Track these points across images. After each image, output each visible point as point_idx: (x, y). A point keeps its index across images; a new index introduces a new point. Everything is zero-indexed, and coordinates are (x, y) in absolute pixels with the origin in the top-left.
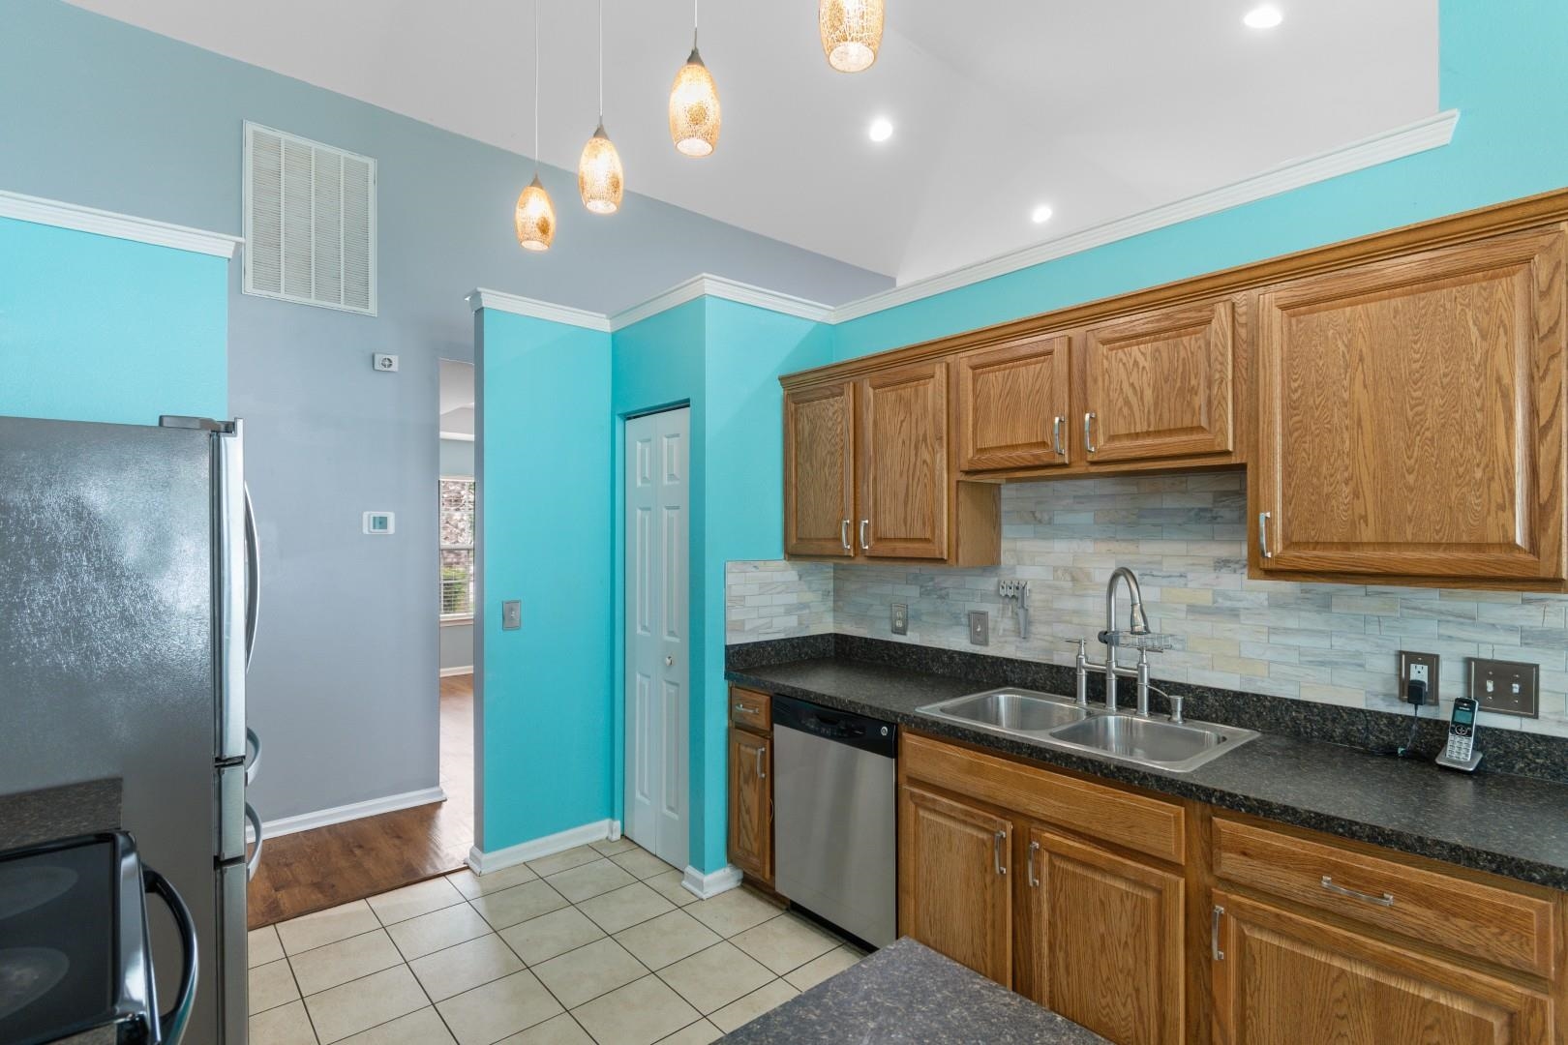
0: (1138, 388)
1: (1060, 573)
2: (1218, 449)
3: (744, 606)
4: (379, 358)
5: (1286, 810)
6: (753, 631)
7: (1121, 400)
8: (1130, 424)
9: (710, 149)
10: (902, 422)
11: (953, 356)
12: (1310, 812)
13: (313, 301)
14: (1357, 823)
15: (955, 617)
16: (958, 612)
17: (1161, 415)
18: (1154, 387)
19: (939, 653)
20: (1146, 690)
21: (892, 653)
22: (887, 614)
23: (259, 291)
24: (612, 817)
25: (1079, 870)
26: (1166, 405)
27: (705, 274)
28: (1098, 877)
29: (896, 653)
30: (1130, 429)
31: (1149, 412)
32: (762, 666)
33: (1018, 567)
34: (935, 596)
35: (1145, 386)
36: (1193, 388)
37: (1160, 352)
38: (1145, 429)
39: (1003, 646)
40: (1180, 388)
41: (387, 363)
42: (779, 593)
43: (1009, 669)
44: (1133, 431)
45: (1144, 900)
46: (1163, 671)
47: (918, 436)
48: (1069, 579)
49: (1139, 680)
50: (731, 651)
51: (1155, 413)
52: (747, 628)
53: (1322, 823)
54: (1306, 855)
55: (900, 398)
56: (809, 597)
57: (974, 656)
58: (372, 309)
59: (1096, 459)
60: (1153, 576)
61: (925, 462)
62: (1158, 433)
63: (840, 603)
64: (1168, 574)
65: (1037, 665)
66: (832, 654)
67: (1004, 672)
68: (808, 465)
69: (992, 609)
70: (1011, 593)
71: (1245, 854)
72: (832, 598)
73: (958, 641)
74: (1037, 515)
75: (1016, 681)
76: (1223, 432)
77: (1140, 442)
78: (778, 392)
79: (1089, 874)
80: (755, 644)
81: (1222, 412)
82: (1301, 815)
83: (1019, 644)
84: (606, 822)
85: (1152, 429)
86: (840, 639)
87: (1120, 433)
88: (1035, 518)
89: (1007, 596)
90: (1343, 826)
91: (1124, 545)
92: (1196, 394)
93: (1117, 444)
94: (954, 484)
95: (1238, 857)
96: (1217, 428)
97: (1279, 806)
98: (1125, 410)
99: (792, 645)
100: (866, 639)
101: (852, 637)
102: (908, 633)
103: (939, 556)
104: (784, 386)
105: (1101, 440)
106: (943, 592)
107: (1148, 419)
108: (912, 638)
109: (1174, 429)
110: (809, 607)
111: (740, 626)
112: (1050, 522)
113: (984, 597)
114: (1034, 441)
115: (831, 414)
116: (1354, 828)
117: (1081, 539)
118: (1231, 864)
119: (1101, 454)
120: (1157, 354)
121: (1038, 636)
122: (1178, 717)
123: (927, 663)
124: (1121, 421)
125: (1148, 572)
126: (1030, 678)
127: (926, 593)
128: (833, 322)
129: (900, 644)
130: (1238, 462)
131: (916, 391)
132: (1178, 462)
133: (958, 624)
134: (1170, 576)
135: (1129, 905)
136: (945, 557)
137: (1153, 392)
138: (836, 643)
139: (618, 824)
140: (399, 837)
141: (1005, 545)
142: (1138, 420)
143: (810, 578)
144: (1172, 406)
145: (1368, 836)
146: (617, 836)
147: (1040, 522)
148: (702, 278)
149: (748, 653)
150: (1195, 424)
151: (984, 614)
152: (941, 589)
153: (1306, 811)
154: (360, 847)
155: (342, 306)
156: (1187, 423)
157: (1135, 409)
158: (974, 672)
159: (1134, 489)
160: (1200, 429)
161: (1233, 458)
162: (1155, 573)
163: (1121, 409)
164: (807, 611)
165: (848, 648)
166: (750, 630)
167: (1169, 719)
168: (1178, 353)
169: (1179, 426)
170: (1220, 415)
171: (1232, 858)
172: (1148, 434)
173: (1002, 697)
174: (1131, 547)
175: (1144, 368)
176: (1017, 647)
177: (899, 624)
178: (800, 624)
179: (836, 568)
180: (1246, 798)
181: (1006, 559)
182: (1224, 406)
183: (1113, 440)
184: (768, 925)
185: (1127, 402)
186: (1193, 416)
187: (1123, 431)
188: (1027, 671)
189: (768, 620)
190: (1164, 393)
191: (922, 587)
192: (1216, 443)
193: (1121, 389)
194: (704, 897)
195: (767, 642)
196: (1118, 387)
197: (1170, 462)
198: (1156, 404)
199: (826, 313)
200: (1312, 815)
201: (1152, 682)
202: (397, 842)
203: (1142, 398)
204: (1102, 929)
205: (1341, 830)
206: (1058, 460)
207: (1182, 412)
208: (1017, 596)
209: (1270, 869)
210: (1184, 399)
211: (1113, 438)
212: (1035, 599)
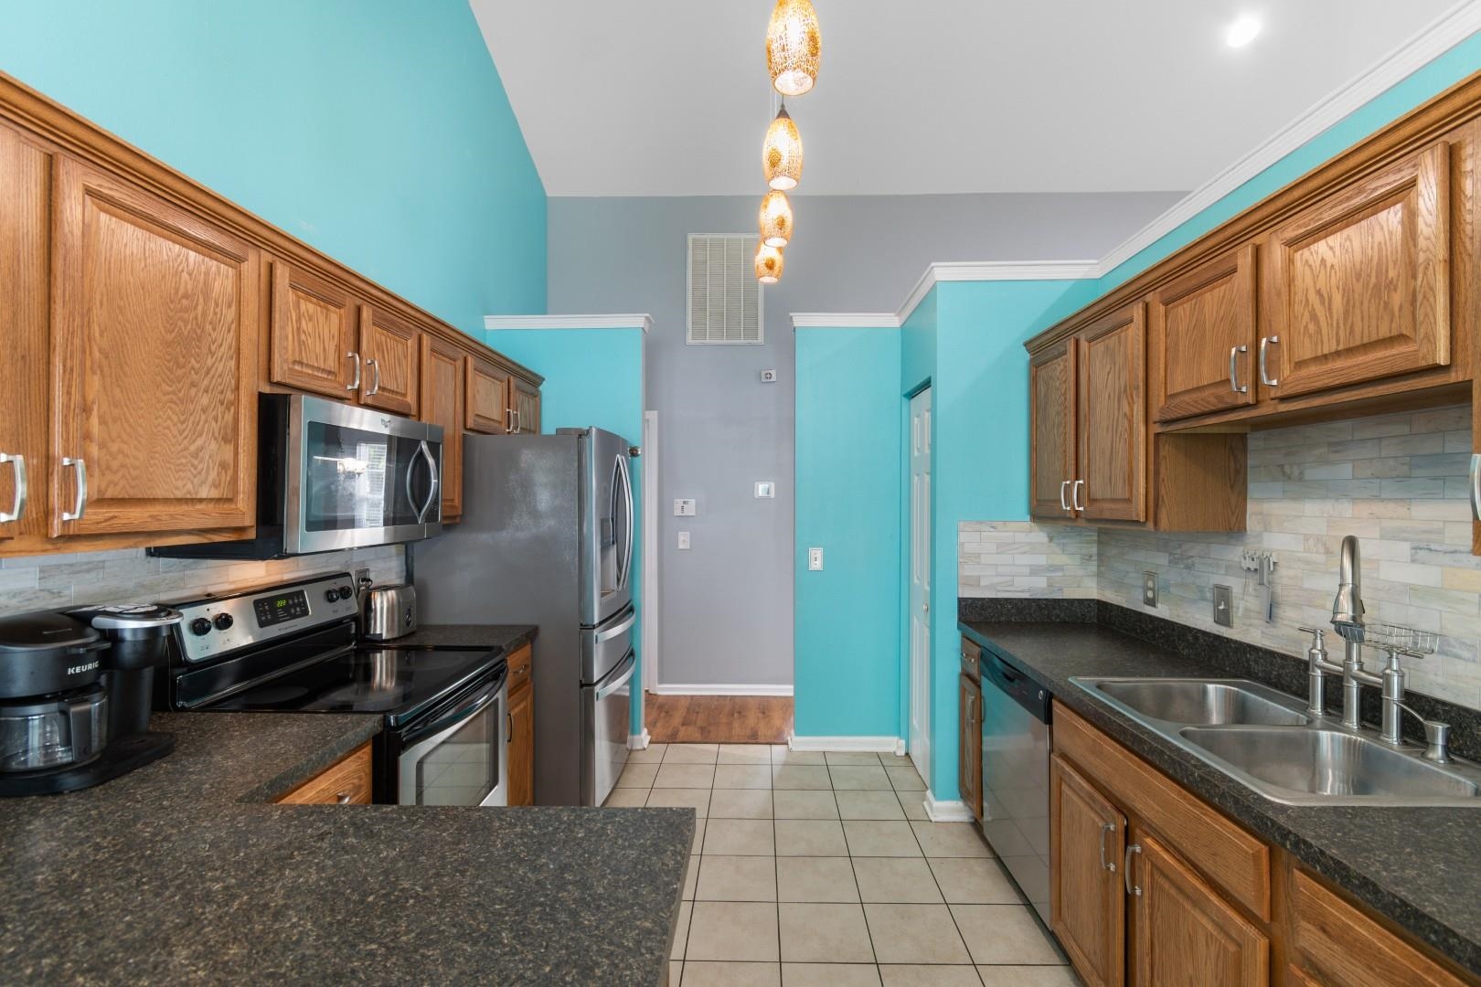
0: (1326, 295)
1: (1311, 542)
2: (1423, 364)
3: (979, 563)
4: (763, 373)
5: (1365, 883)
6: (989, 587)
7: (1307, 314)
8: (1316, 344)
9: (794, 183)
10: (1108, 374)
11: (1151, 293)
12: (1394, 896)
13: (725, 341)
14: (1455, 935)
15: (1200, 591)
16: (1203, 585)
17: (1352, 327)
18: (1344, 290)
19: (1186, 630)
20: (1395, 709)
21: (1143, 626)
22: (1140, 583)
23: (696, 341)
24: (899, 734)
25: (1173, 891)
26: (1358, 312)
27: (933, 264)
28: (1188, 906)
29: (1147, 626)
30: (1316, 350)
31: (1338, 323)
32: (999, 622)
33: (1265, 535)
34: (1182, 566)
35: (1334, 290)
36: (1391, 282)
37: (1351, 240)
38: (1334, 348)
39: (1248, 630)
40: (1375, 286)
41: (768, 376)
42: (1021, 553)
43: (1253, 658)
44: (1319, 354)
45: (1225, 949)
46: (1444, 688)
47: (1120, 388)
48: (1322, 550)
49: (1384, 691)
50: (963, 603)
51: (1344, 325)
52: (982, 584)
53: (1408, 918)
54: (1394, 959)
55: (1107, 348)
56: (1062, 559)
57: (1217, 637)
58: (761, 340)
59: (1279, 394)
60: (1430, 550)
61: (1125, 415)
62: (1350, 351)
63: (1103, 569)
64: (1452, 549)
65: (1284, 657)
66: (1096, 621)
67: (1248, 661)
68: (1043, 427)
69: (1235, 584)
70: (1253, 565)
71: (1324, 931)
72: (1096, 563)
73: (1201, 618)
74: (1287, 469)
75: (1260, 674)
76: (1431, 339)
77: (1330, 366)
78: (1024, 357)
79: (1181, 899)
80: (992, 600)
81: (1429, 310)
82: (1383, 896)
83: (1264, 630)
84: (896, 738)
85: (1341, 347)
86: (1102, 606)
87: (1306, 358)
88: (1284, 473)
89: (1249, 569)
90: (1436, 932)
91: (1391, 506)
92: (1395, 290)
93: (1304, 372)
94: (1151, 437)
95: (1317, 932)
96: (1422, 336)
97: (1358, 877)
98: (1312, 327)
99: (1039, 606)
100: (1122, 608)
101: (1111, 605)
102: (1159, 605)
103: (1135, 519)
104: (1029, 351)
105: (1286, 370)
106: (1189, 561)
107: (1337, 334)
108: (1161, 611)
109: (1370, 343)
110: (1063, 570)
111: (976, 582)
112: (1301, 478)
113: (1230, 569)
114: (1218, 379)
115: (1058, 374)
116: (1451, 940)
117: (1337, 499)
118: (1309, 938)
119: (1286, 388)
120: (1348, 243)
121: (1286, 622)
122: (1438, 753)
123: (1174, 641)
124: (1307, 341)
125: (1422, 545)
126: (1274, 673)
127: (1174, 562)
128: (1098, 275)
129: (1150, 616)
130: (1460, 380)
131: (1119, 338)
132: (1380, 388)
133: (1204, 599)
134: (1455, 552)
135: (1213, 949)
136: (1142, 520)
137: (1343, 296)
138: (1099, 609)
139: (903, 742)
140: (764, 713)
141: (1251, 507)
142: (1325, 339)
143: (1065, 541)
144: (1366, 314)
145: (1470, 960)
146: (903, 753)
147: (1289, 478)
148: (932, 268)
149: (983, 608)
150: (1394, 333)
151: (1227, 589)
152: (1187, 558)
153: (1389, 893)
154: (739, 713)
155: (742, 341)
156: (1384, 332)
157: (1321, 324)
158: (1217, 657)
159: (1404, 429)
160: (1401, 338)
161: (1453, 374)
162: (1432, 547)
163: (1306, 327)
164: (1061, 574)
165: (1107, 616)
166: (986, 586)
167: (1423, 753)
168: (1373, 237)
169: (1374, 338)
170: (1426, 315)
171: (1309, 931)
172: (1338, 354)
173: (1211, 687)
174: (1400, 510)
175: (1332, 266)
176: (1263, 633)
177: (1150, 594)
178: (1050, 585)
179: (1100, 532)
180: (1322, 852)
181: (1252, 523)
182: (1432, 299)
183: (1300, 368)
184: (972, 861)
185: (1314, 317)
186: (1392, 321)
187: (1308, 355)
188: (1271, 664)
189: (1010, 578)
190: (1356, 296)
191: (1171, 554)
192: (1421, 355)
193: (1307, 300)
194: (933, 819)
195: (1006, 600)
196: (1304, 299)
197: (1369, 389)
198: (1346, 313)
199: (1086, 268)
200: (1397, 901)
201: (1409, 697)
202: (761, 715)
203: (1330, 309)
204: (1191, 971)
205: (1433, 937)
206: (1241, 400)
207: (1378, 318)
208: (1262, 571)
209: (1352, 964)
210: (1380, 298)
211: (1300, 364)
212: (1285, 576)
